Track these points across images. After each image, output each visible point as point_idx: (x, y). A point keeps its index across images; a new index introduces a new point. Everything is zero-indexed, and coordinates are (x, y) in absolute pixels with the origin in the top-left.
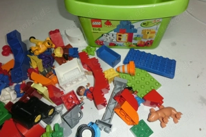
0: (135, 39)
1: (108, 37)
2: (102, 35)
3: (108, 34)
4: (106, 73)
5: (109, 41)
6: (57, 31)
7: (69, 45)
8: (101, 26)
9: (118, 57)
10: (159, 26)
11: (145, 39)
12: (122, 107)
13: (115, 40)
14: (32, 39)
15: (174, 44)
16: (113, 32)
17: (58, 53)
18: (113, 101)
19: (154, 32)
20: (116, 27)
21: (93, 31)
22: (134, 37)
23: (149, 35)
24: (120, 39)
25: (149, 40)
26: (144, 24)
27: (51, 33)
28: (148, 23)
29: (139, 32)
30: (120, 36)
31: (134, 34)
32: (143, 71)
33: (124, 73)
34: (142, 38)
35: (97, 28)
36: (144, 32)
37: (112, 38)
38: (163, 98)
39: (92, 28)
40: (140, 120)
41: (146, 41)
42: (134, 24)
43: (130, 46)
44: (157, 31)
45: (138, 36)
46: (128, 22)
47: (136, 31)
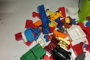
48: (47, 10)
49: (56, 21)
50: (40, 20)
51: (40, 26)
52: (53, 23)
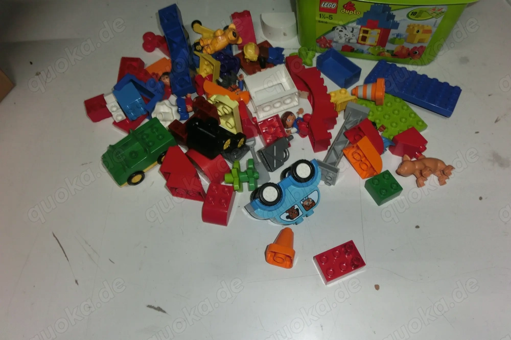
0: (393, 42)
1: (342, 34)
2: (334, 29)
3: (344, 27)
4: (332, 95)
5: (342, 41)
6: (247, 14)
7: (266, 42)
8: (334, 11)
9: (357, 71)
10: (439, 20)
11: (412, 43)
12: (358, 144)
13: (354, 40)
14: (196, 25)
15: (464, 60)
16: (354, 25)
17: (251, 53)
18: (343, 138)
19: (429, 31)
20: (362, 16)
21: (318, 18)
22: (391, 37)
23: (420, 36)
24: (364, 39)
25: (419, 45)
26: (414, 14)
27: (235, 16)
28: (421, 12)
29: (402, 29)
30: (366, 32)
31: (393, 31)
32: (398, 100)
33: (365, 99)
34: (406, 40)
35: (327, 14)
36: (410, 28)
37: (350, 35)
38: (426, 142)
39: (318, 13)
40: (383, 170)
41: (411, 47)
42: (394, 13)
43: (379, 54)
44: (434, 30)
45: (398, 35)
46: (386, 8)
47: (396, 25)
48: (194, 23)
49: (217, 55)
50: (168, 58)
51: (166, 74)
52: (206, 63)
